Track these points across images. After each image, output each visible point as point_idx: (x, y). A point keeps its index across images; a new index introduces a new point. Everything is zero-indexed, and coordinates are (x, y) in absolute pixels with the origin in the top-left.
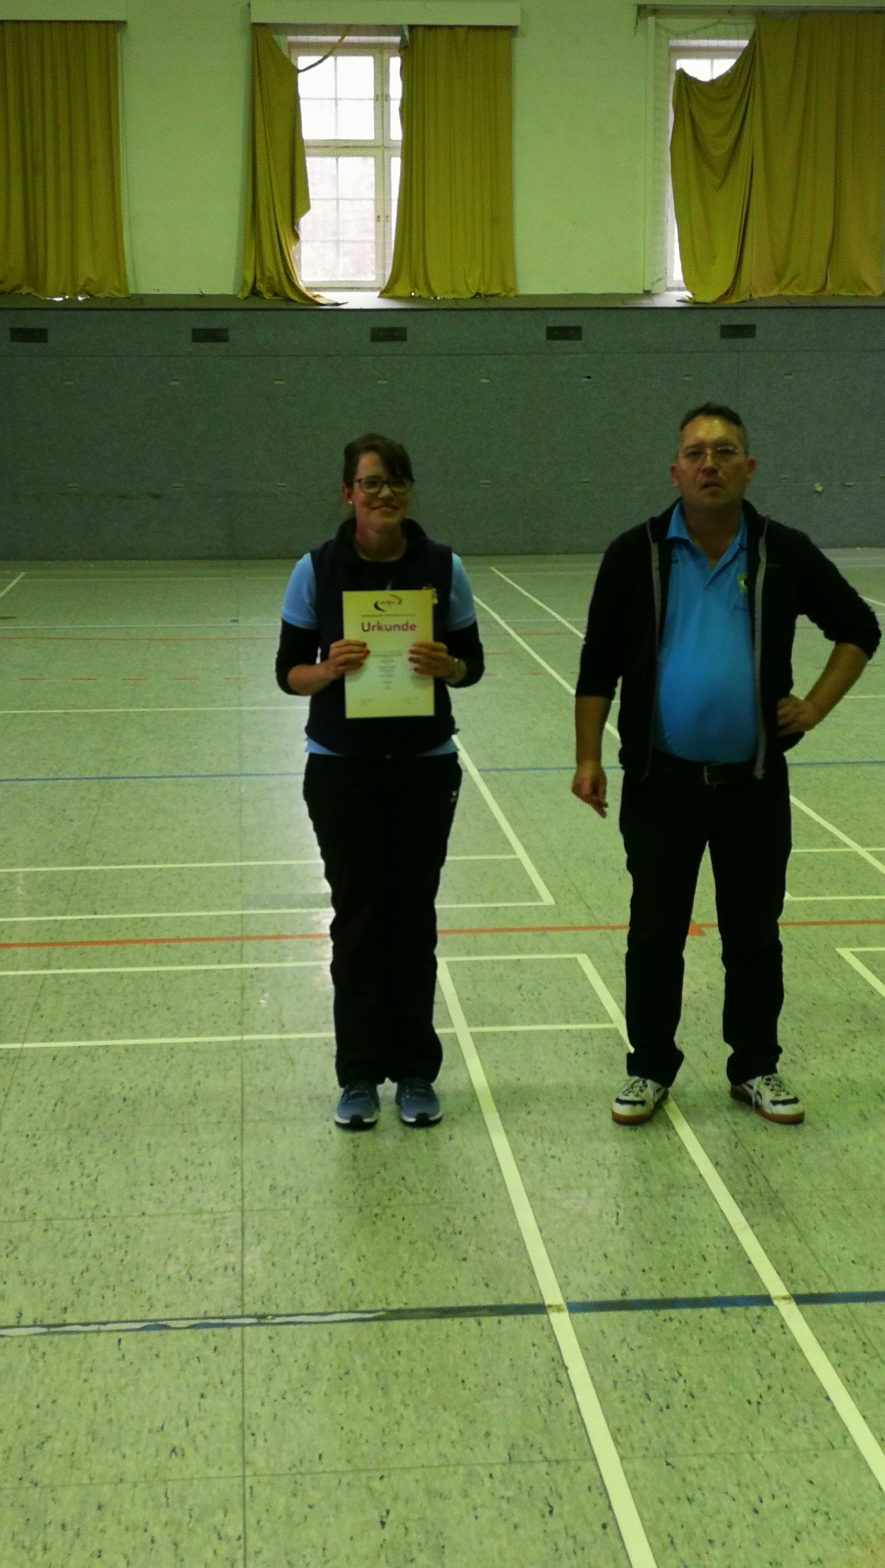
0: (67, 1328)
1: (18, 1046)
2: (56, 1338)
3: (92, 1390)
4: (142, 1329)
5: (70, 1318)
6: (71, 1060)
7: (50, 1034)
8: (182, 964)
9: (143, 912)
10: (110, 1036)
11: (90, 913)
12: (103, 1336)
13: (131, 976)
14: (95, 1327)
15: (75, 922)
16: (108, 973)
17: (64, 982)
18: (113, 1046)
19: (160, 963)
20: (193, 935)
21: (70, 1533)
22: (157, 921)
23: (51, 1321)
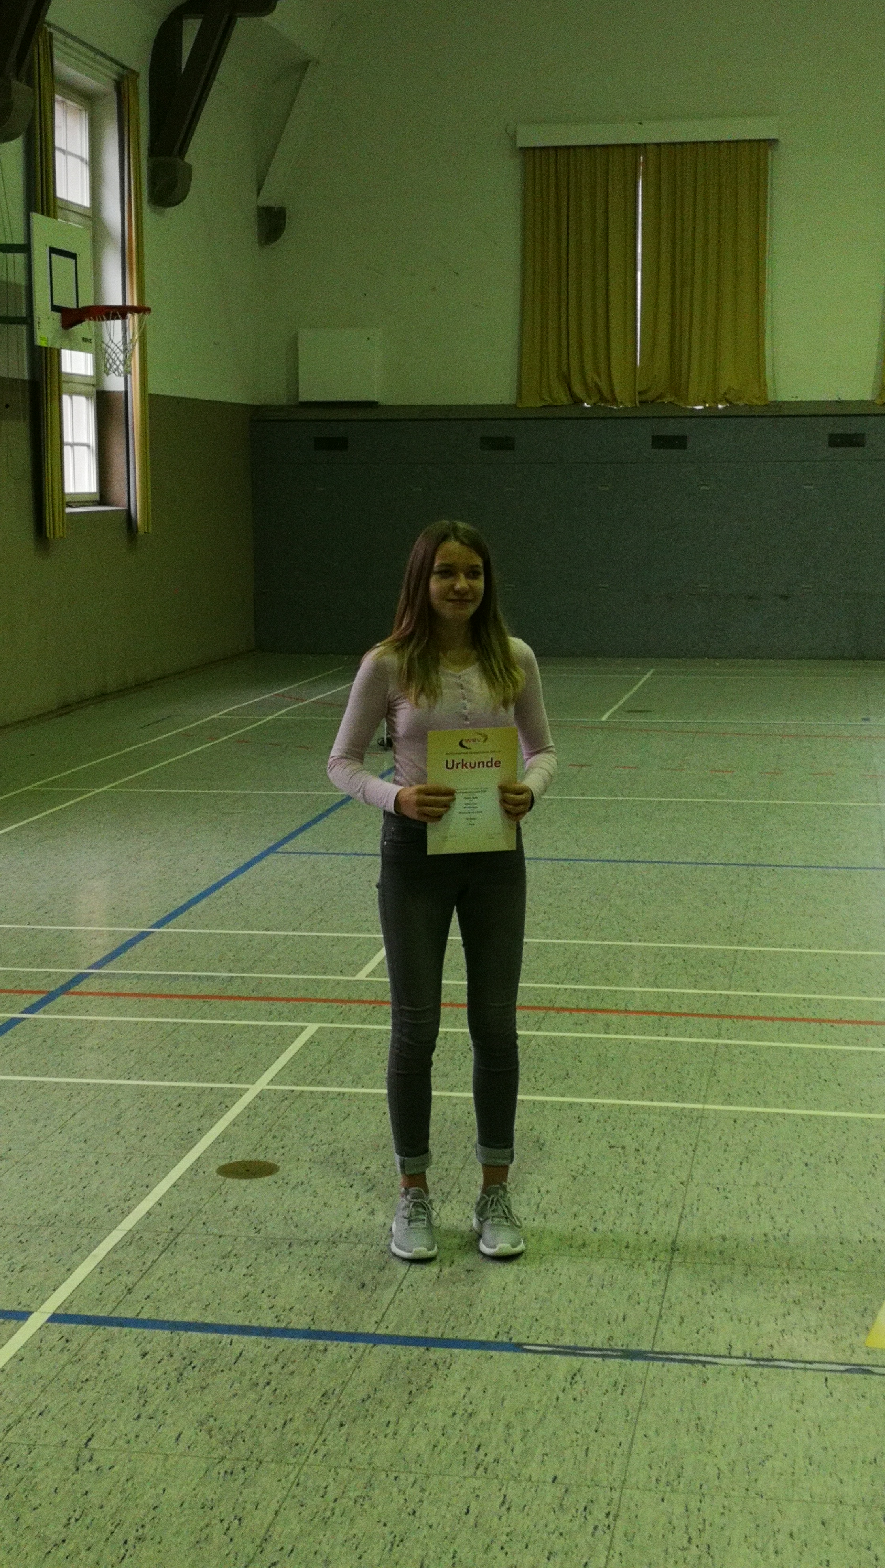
0: (776, 1363)
1: (700, 1106)
2: (766, 1370)
3: (804, 1420)
4: (847, 1371)
5: (776, 1353)
6: (750, 1125)
7: (728, 1099)
8: (848, 1044)
9: (804, 993)
10: (785, 1104)
11: (752, 990)
12: (809, 1373)
13: (800, 1051)
14: (802, 1365)
15: (739, 998)
16: (776, 1048)
17: (736, 1052)
18: (789, 1115)
19: (826, 1042)
20: (855, 1018)
21: (797, 1542)
22: (819, 1003)
23: (760, 1356)
